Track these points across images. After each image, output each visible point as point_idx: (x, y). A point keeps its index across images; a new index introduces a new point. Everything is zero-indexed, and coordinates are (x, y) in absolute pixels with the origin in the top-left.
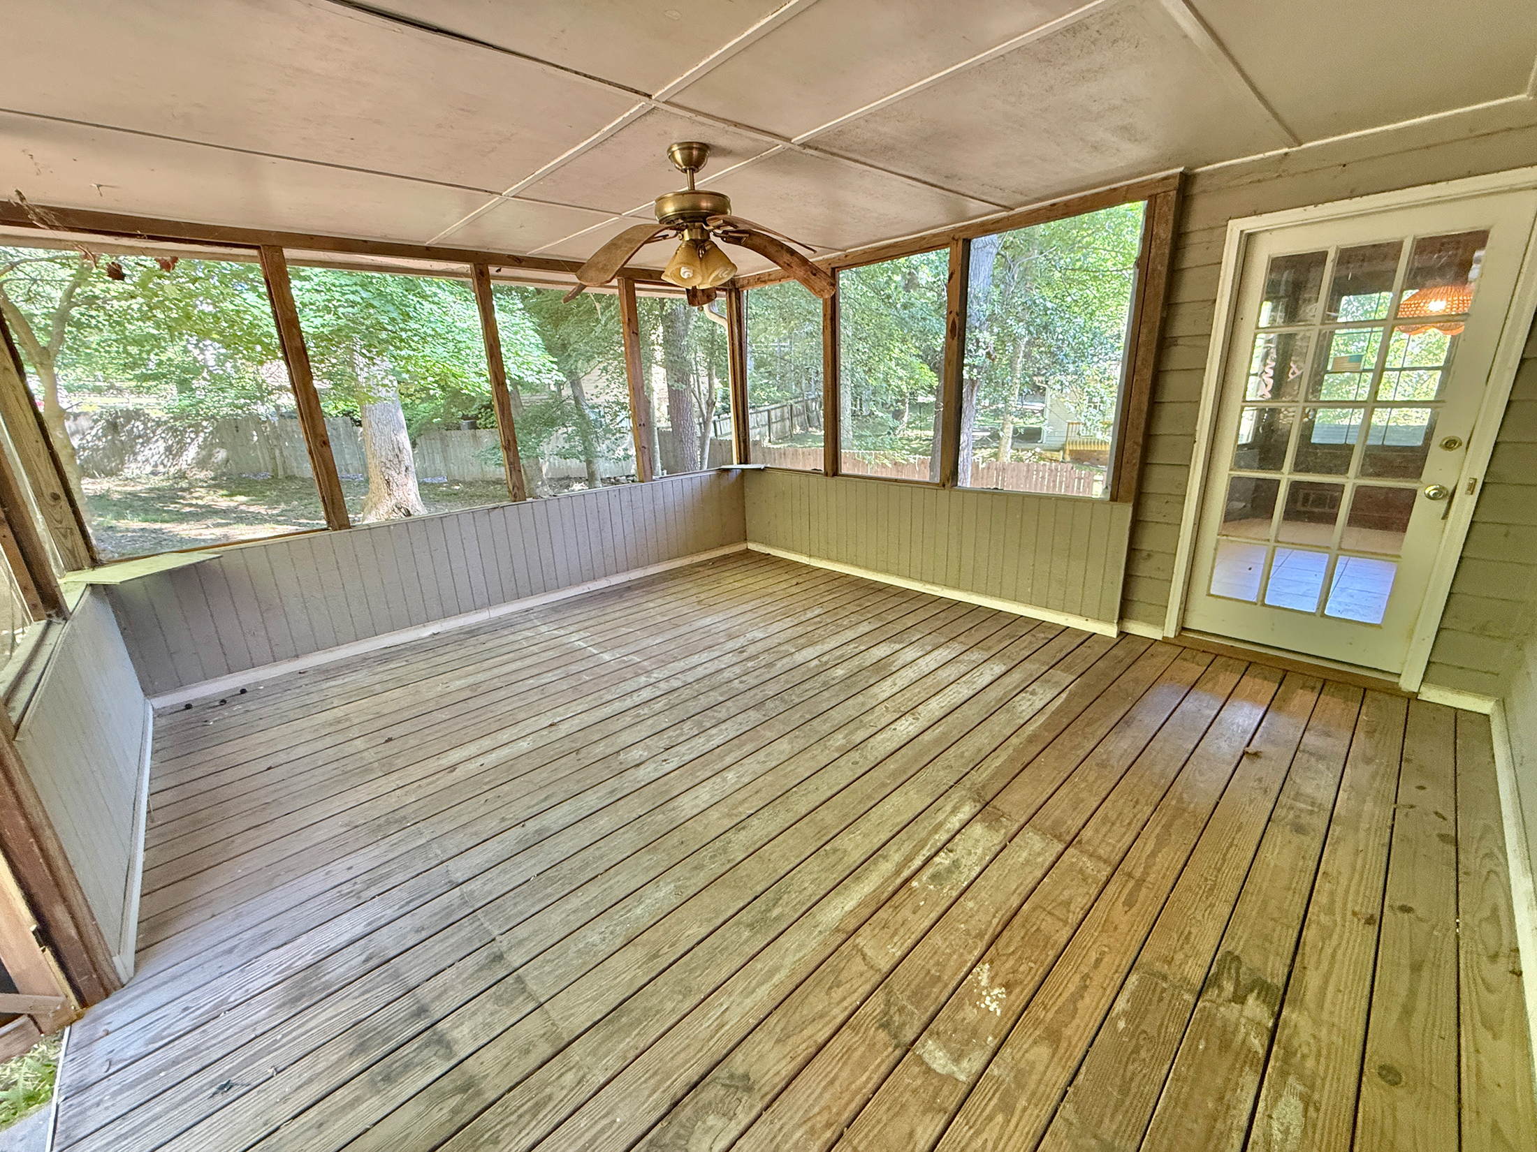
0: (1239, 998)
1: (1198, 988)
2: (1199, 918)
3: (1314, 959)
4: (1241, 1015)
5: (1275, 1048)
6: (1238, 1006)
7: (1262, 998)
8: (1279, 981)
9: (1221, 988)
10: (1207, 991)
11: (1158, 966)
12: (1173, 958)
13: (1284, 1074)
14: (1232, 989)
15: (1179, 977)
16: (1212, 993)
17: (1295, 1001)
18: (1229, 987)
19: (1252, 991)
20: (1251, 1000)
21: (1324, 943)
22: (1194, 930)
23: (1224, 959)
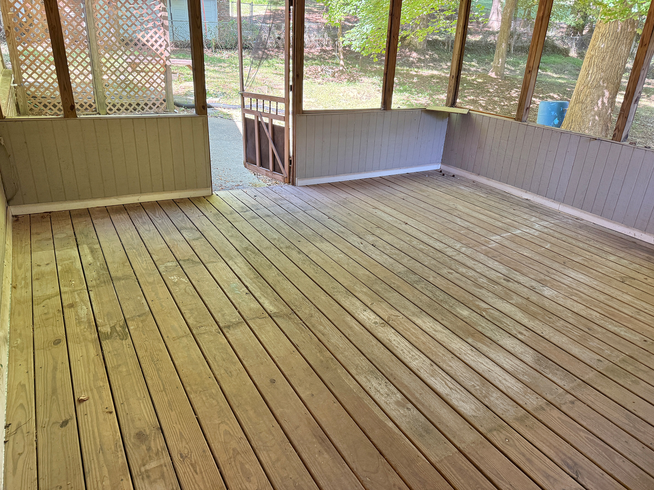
0: (113, 328)
1: (127, 321)
2: (146, 343)
3: (96, 361)
4: (109, 324)
5: (94, 324)
6: (112, 326)
7: (106, 333)
8: (103, 343)
9: (121, 326)
10: (124, 323)
11: (144, 317)
12: (142, 323)
13: (89, 320)
14: (117, 329)
15: (135, 319)
16: (122, 323)
17: (95, 341)
18: (118, 329)
19: (111, 333)
20: (109, 330)
21: (95, 371)
22: (144, 337)
23: (126, 335)
